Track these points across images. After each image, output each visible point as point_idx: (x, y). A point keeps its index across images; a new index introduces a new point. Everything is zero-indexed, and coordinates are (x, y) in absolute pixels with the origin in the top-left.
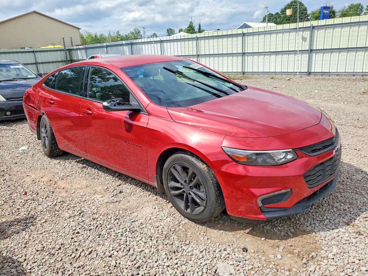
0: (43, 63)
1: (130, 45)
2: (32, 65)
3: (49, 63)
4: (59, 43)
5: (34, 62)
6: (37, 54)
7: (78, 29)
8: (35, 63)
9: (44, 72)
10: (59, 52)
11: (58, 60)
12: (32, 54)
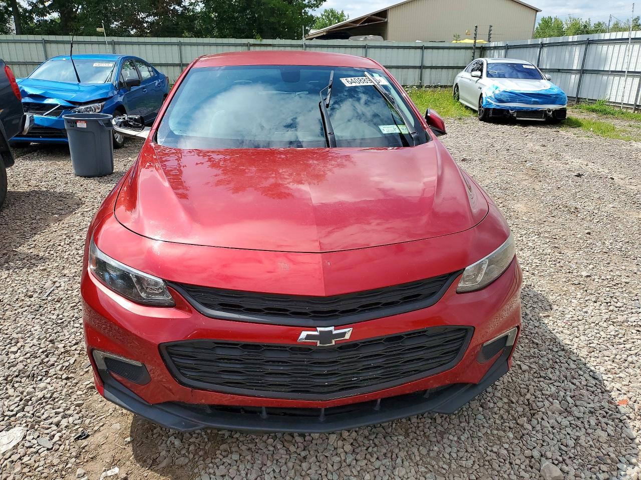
0: (431, 68)
1: (585, 45)
2: (415, 70)
3: (442, 68)
4: (467, 36)
5: (419, 64)
6: (428, 52)
7: (535, 12)
8: (420, 67)
9: (430, 83)
10: (463, 51)
11: (458, 64)
12: (419, 51)
